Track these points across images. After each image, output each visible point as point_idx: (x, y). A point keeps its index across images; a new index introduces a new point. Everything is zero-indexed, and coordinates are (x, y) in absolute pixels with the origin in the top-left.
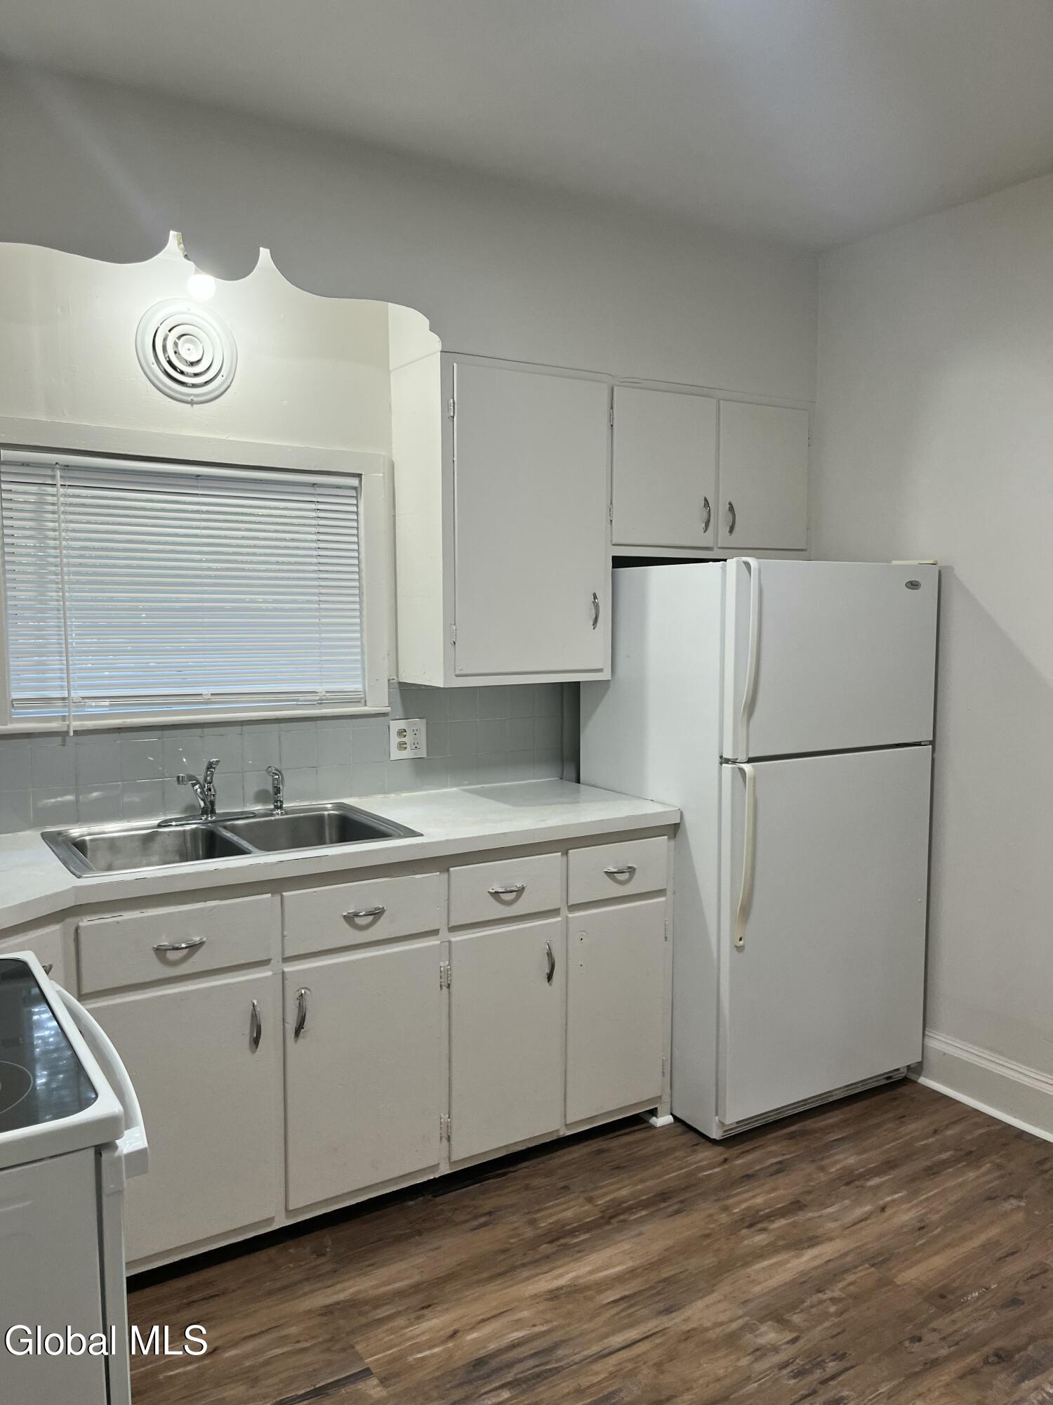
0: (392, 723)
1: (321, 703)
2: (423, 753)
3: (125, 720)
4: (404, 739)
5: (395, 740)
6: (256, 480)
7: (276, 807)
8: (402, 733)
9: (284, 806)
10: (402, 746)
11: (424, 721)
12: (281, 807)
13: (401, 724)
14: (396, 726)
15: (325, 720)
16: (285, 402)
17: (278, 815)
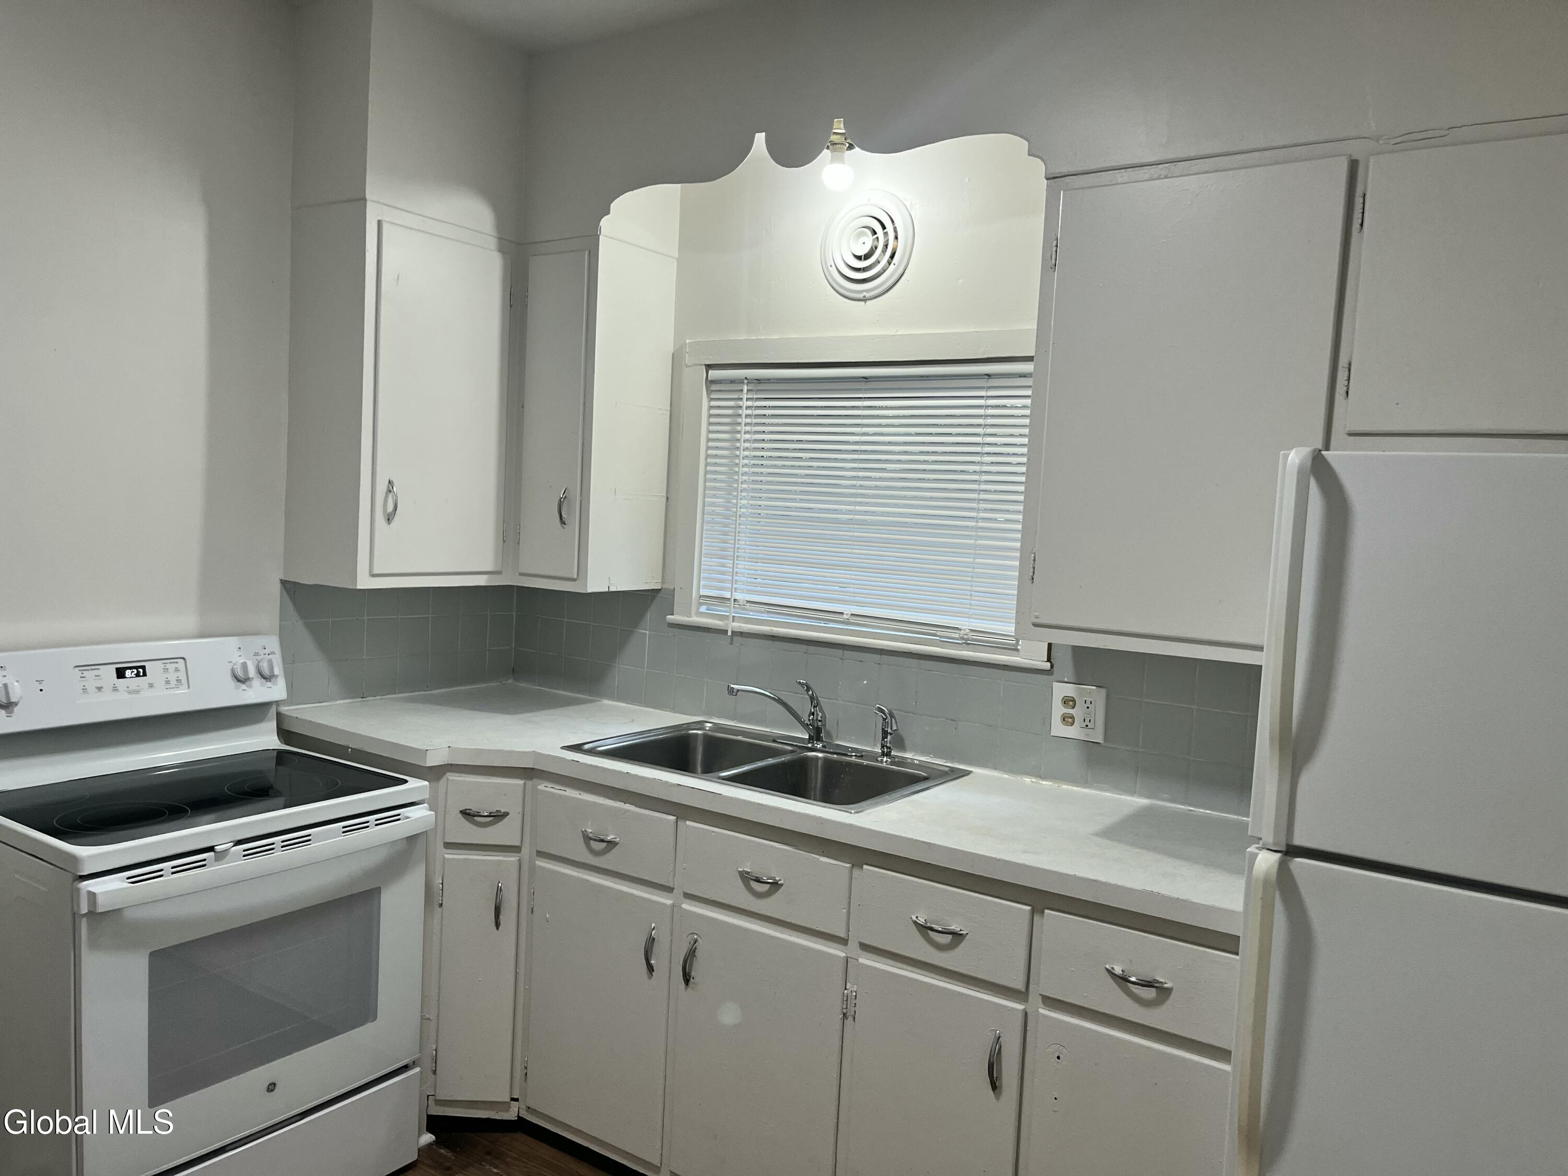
0: (1056, 685)
1: (967, 643)
2: (1098, 736)
3: (773, 628)
4: (1071, 711)
5: (1058, 710)
6: (922, 376)
7: (883, 754)
8: (1068, 702)
9: (892, 754)
10: (1068, 720)
11: (1103, 692)
12: (888, 755)
13: (1069, 690)
14: (1061, 690)
15: (967, 665)
16: (960, 281)
17: (885, 762)
